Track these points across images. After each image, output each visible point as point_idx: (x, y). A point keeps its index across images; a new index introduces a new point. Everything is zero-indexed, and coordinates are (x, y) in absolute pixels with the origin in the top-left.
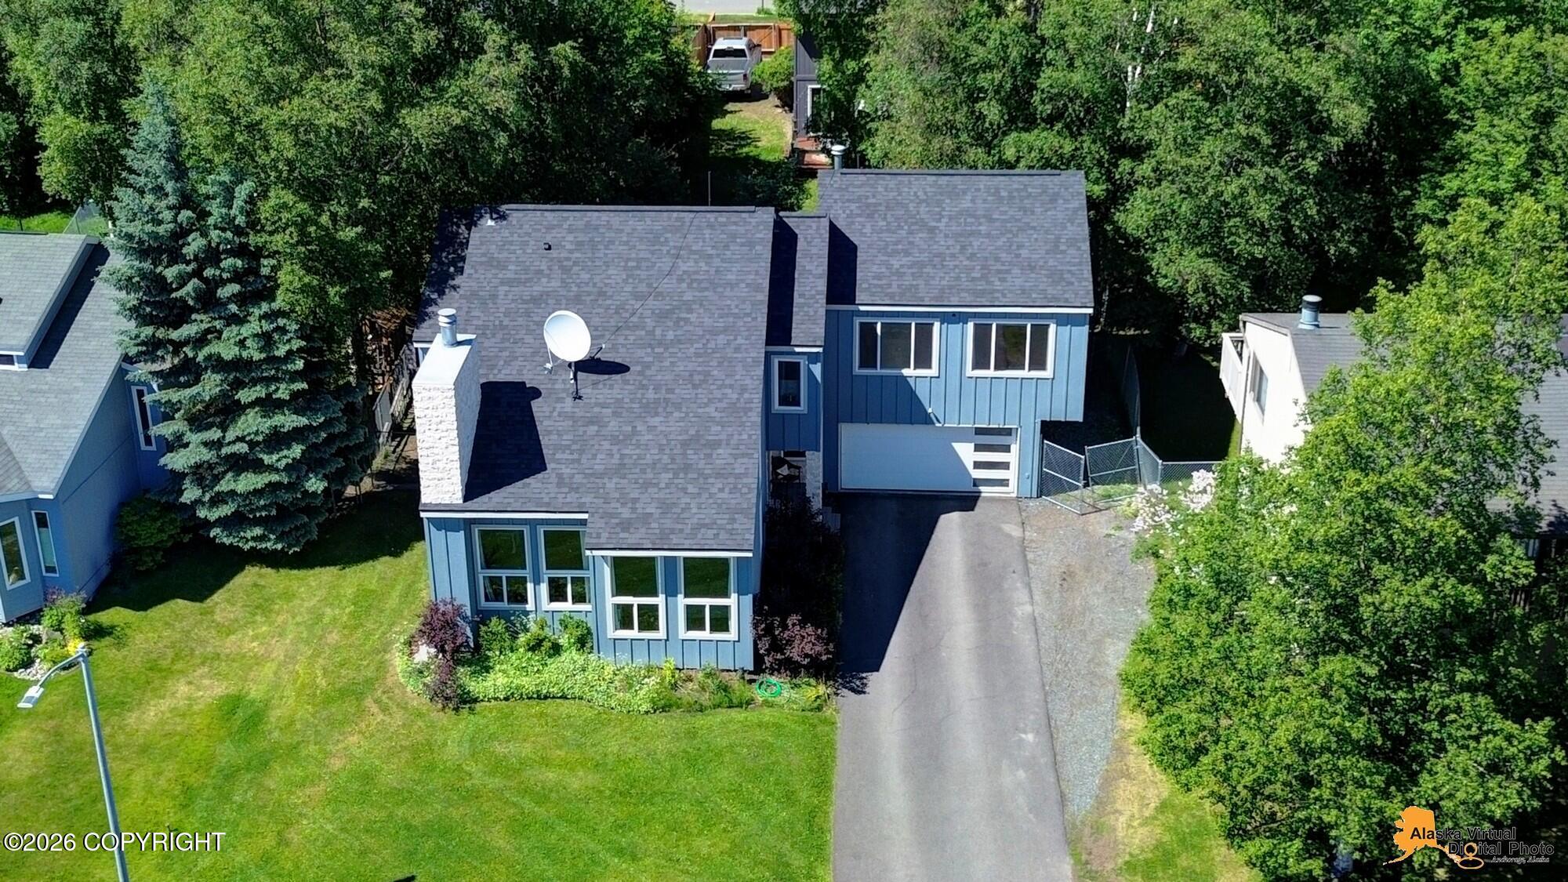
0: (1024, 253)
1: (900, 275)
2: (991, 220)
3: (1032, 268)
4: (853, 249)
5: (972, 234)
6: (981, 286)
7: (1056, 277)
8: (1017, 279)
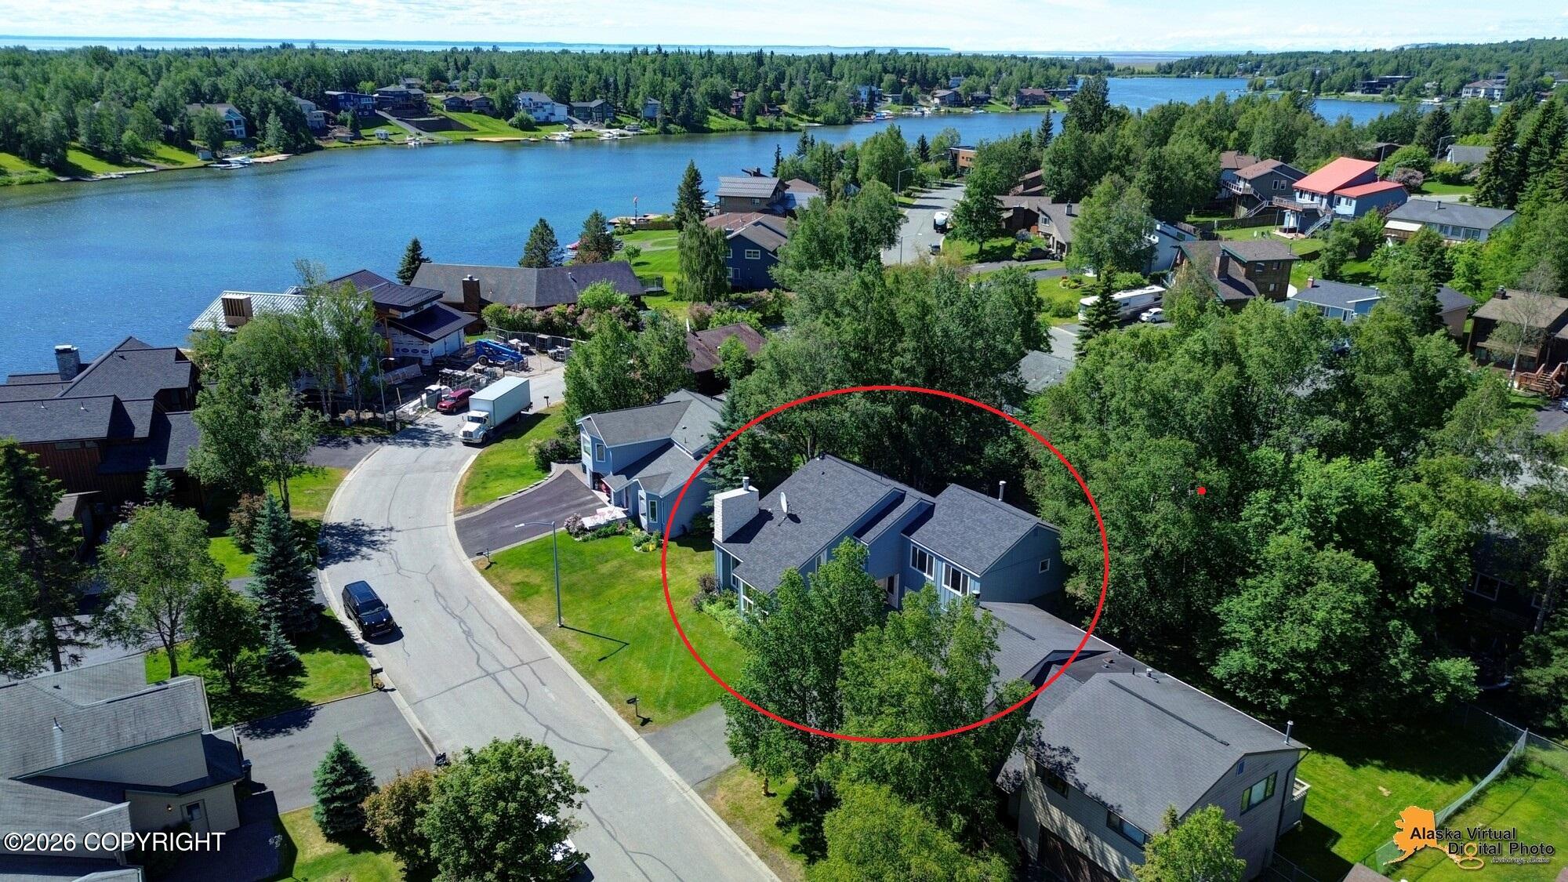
0: (981, 544)
1: (934, 533)
2: (985, 526)
3: (976, 551)
4: (931, 516)
5: (974, 529)
6: (954, 549)
7: (980, 559)
8: (966, 553)
